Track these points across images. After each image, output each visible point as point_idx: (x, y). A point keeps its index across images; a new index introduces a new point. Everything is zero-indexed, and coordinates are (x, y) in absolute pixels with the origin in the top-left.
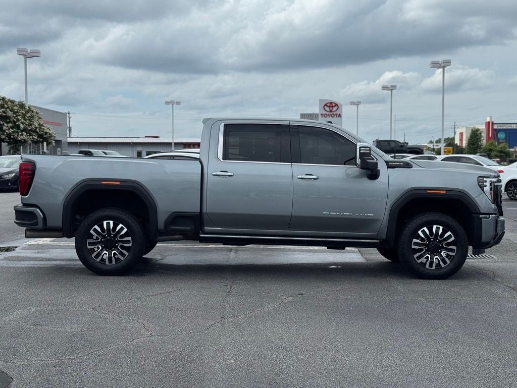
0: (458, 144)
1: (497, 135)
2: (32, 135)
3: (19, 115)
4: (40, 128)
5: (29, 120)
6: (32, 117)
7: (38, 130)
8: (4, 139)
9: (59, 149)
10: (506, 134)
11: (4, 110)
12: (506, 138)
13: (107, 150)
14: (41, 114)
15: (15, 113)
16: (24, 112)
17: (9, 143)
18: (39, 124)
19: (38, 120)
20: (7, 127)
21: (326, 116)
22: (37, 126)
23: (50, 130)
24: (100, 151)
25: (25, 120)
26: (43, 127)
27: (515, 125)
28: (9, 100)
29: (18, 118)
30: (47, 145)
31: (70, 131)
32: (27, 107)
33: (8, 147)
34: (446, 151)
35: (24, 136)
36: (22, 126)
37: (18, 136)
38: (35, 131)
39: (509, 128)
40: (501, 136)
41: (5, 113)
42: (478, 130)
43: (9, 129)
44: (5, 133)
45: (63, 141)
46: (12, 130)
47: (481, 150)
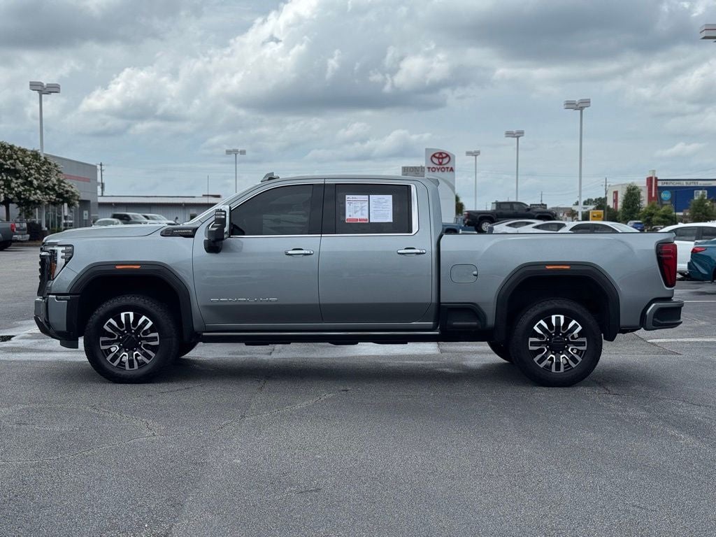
0: (611, 207)
1: (660, 194)
2: (49, 194)
3: (32, 169)
4: (60, 185)
5: (45, 175)
6: (49, 170)
7: (56, 187)
8: (12, 199)
9: (86, 212)
10: (671, 193)
11: (12, 161)
12: (671, 199)
13: (150, 213)
14: (61, 167)
15: (26, 165)
16: (38, 164)
17: (19, 205)
18: (58, 180)
19: (56, 175)
20: (17, 183)
21: (434, 170)
22: (55, 182)
23: (72, 188)
24: (140, 214)
25: (40, 174)
26: (63, 184)
27: (684, 182)
28: (20, 149)
29: (30, 173)
30: (69, 206)
31: (103, 188)
32: (42, 158)
33: (19, 209)
34: (595, 215)
35: (37, 196)
36: (35, 182)
37: (30, 195)
38: (53, 189)
39: (677, 185)
40: (666, 195)
41: (14, 166)
42: (635, 188)
43: (19, 186)
44: (14, 192)
45: (92, 202)
46: (22, 188)
47: (640, 214)
